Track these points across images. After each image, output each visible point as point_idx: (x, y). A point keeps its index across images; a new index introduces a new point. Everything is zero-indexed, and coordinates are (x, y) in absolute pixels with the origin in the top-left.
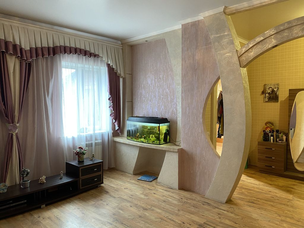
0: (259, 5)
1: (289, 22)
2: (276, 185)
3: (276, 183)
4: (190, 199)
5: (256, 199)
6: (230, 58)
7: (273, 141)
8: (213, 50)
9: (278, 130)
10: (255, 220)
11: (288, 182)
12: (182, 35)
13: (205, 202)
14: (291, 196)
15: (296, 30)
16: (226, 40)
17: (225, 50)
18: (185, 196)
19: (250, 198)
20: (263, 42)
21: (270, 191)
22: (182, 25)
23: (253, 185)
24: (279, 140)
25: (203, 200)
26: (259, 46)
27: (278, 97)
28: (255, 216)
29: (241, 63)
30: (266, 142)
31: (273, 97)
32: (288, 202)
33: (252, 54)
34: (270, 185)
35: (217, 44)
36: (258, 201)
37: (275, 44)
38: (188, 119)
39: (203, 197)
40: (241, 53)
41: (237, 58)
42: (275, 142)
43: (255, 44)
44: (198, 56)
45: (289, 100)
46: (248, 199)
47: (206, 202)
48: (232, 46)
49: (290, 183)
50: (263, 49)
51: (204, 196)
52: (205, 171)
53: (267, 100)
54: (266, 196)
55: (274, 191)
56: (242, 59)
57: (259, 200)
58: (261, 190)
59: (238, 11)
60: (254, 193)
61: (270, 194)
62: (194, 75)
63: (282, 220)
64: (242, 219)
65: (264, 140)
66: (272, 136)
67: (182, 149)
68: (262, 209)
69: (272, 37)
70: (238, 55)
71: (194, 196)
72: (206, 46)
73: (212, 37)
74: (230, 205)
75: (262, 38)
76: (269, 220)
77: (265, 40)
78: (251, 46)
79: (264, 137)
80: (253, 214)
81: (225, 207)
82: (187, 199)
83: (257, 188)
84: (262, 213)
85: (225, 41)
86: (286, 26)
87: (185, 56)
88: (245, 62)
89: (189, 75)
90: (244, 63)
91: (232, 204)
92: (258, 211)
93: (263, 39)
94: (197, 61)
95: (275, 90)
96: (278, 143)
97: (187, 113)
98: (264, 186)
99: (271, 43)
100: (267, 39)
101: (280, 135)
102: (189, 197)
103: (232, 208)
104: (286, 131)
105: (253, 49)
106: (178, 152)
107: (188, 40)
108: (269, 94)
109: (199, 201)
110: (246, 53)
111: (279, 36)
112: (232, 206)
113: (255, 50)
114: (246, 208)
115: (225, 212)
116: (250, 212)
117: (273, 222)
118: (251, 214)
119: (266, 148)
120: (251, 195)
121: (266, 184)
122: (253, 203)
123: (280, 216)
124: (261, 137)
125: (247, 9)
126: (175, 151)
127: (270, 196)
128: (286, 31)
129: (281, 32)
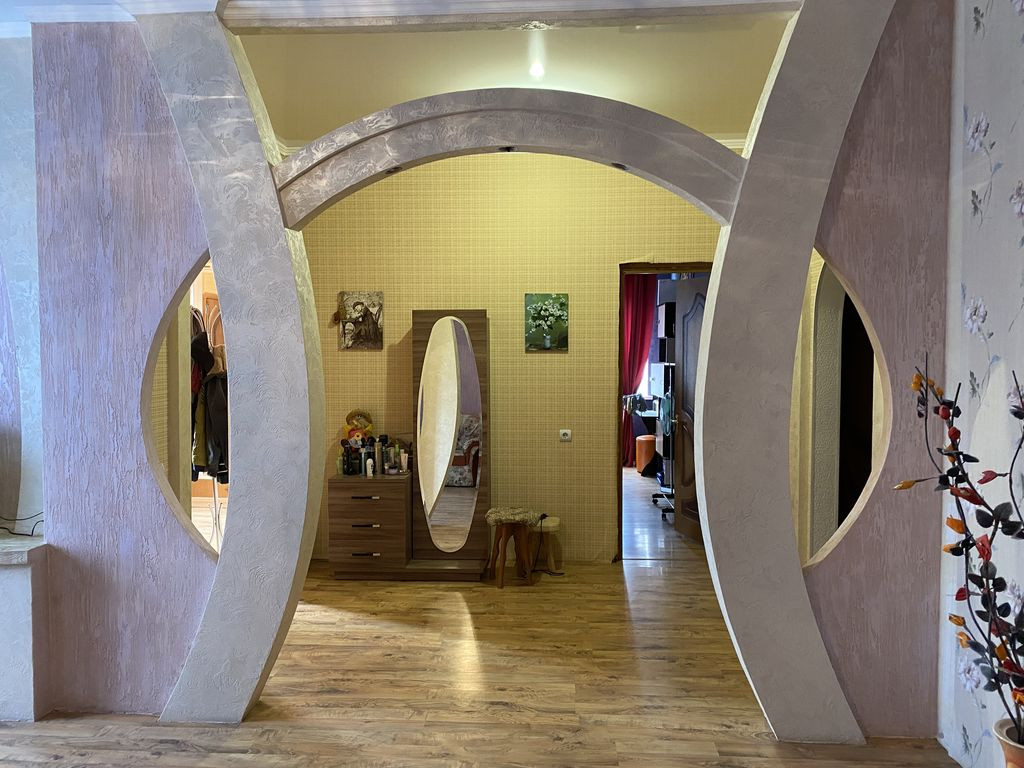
0: (342, 23)
1: (432, 101)
2: (391, 612)
3: (389, 606)
4: (95, 748)
5: (341, 677)
6: (246, 188)
7: (374, 472)
8: (179, 151)
9: (386, 436)
10: (352, 750)
11: (419, 593)
12: (36, 67)
13: (161, 742)
14: (436, 636)
15: (452, 128)
16: (229, 120)
17: (226, 156)
18: (71, 741)
19: (324, 675)
20: (358, 151)
21: (379, 634)
22: (34, 24)
23: (322, 628)
24: (390, 468)
25: (153, 734)
26: (346, 161)
27: (381, 334)
28: (348, 736)
29: (288, 213)
30: (352, 479)
31: (367, 333)
32: (432, 658)
33: (323, 185)
34: (373, 617)
35: (193, 128)
36: (349, 680)
37: (395, 164)
38: (73, 419)
39: (153, 721)
40: (285, 175)
41: (273, 194)
42: (379, 476)
43: (332, 151)
44: (115, 165)
45: (414, 342)
46: (318, 682)
47: (167, 742)
48: (252, 145)
49: (426, 594)
50: (359, 174)
51: (154, 716)
52: (158, 617)
53: (351, 343)
54: (368, 657)
55: (389, 631)
56: (289, 198)
57: (351, 676)
58: (350, 641)
59: (271, 24)
60: (332, 654)
61: (379, 647)
62: (99, 240)
63: (429, 725)
64: (311, 762)
65: (346, 472)
66: (370, 455)
67: (48, 547)
68: (365, 702)
69: (386, 137)
70: (277, 182)
71: (112, 728)
72: (148, 130)
73: (174, 99)
74: (260, 723)
75: (354, 137)
76: (392, 736)
77: (365, 145)
78: (319, 156)
79: (344, 462)
80: (342, 733)
81: (245, 737)
82: (83, 751)
83: (337, 636)
84: (368, 718)
85: (227, 123)
86: (426, 111)
87: (52, 157)
88: (301, 211)
89: (76, 235)
90: (296, 212)
91: (268, 718)
92: (355, 715)
93: (358, 138)
94: (108, 185)
95: (374, 310)
96: (387, 477)
97: (72, 395)
98: (355, 624)
99: (384, 157)
100: (368, 142)
101: (392, 451)
102: (94, 741)
103: (271, 731)
104: (408, 438)
105: (328, 169)
106: (31, 561)
107: (66, 92)
108: (355, 322)
109: (136, 746)
110: (304, 181)
111: (404, 139)
112: (268, 725)
113: (334, 173)
114: (315, 716)
115: (248, 757)
116: (331, 729)
117: (405, 741)
118: (336, 732)
119: (353, 498)
120: (322, 667)
121: (361, 616)
122: (336, 691)
123: (420, 713)
124: (338, 462)
125: (300, 25)
126: (15, 562)
127: (379, 652)
128: (425, 126)
129: (409, 128)
